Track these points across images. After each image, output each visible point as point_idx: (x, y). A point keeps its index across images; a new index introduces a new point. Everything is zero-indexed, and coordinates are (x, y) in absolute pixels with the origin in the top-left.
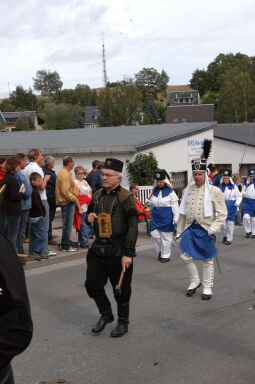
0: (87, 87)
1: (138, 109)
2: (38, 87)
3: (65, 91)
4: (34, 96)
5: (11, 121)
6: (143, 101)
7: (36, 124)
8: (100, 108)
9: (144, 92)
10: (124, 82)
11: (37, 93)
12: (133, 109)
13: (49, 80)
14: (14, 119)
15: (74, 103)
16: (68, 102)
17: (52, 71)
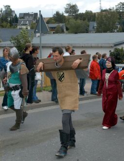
0: (91, 12)
1: (117, 23)
2: (67, 12)
3: (80, 14)
4: (65, 16)
5: (52, 29)
6: (119, 19)
7: (65, 30)
8: (97, 23)
9: (120, 15)
10: (110, 9)
11: (66, 15)
12: (114, 23)
13: (72, 9)
14: (55, 28)
15: (84, 20)
16: (81, 20)
17: (74, 4)
